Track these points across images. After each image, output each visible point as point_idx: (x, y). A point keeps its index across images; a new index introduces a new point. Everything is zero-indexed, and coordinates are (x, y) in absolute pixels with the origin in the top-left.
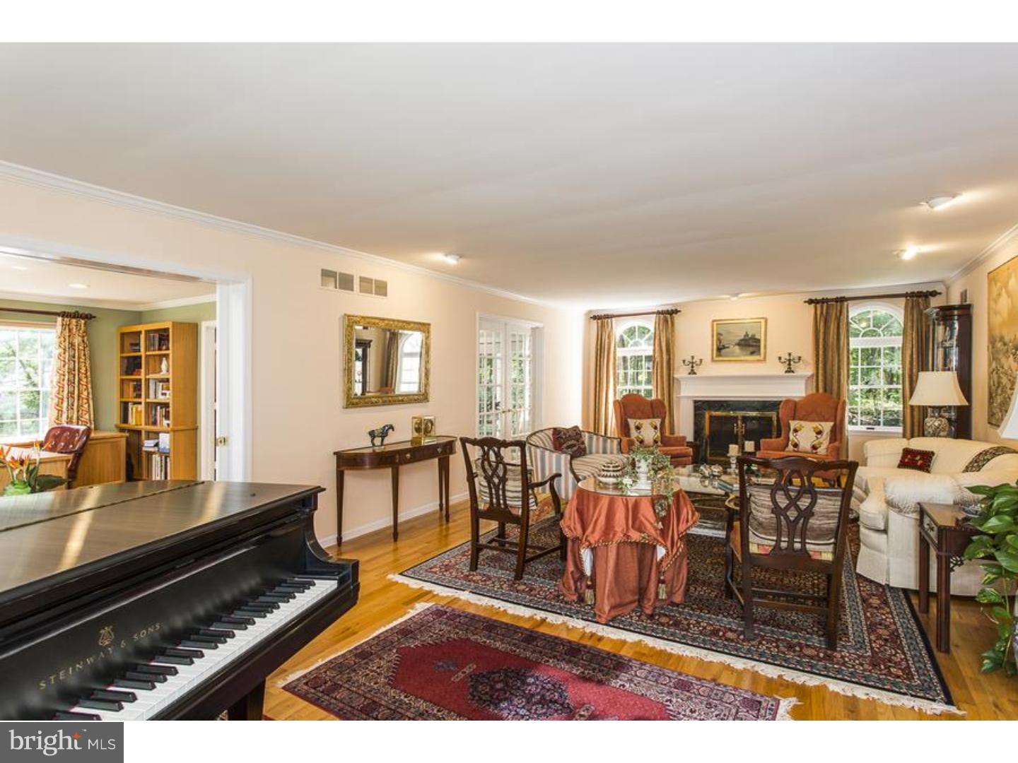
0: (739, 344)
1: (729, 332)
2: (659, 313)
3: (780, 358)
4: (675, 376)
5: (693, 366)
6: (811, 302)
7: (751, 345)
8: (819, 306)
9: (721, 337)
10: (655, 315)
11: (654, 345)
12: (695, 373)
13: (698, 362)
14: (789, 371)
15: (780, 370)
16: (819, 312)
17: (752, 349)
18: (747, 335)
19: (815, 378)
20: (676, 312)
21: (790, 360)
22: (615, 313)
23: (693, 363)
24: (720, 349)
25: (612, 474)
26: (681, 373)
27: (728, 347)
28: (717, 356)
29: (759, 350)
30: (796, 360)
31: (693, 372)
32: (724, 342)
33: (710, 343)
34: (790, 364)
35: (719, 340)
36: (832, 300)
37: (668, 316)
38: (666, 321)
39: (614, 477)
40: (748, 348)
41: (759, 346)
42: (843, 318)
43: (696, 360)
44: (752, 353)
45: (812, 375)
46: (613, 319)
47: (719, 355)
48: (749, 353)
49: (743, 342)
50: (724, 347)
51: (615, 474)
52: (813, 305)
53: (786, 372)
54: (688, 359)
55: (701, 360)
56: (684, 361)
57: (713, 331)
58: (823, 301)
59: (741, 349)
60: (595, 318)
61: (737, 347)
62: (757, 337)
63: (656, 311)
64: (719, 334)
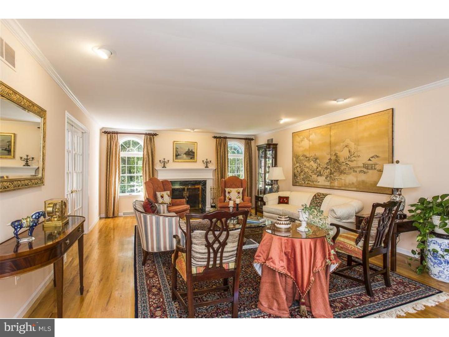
0: (185, 154)
1: (181, 148)
2: (146, 134)
3: (203, 161)
4: (156, 168)
5: (164, 164)
6: (215, 137)
7: (191, 154)
8: (218, 139)
9: (178, 150)
10: (144, 135)
11: (144, 152)
12: (165, 167)
13: (167, 162)
14: (207, 167)
15: (202, 166)
16: (218, 142)
17: (191, 156)
18: (189, 150)
19: (217, 170)
20: (156, 135)
21: (207, 162)
22: (119, 131)
23: (164, 162)
24: (177, 155)
25: (284, 222)
26: (158, 167)
27: (181, 155)
28: (175, 159)
29: (194, 157)
30: (209, 162)
31: (164, 167)
32: (179, 153)
33: (172, 153)
34: (207, 163)
35: (177, 151)
36: (222, 138)
37: (151, 137)
38: (151, 139)
39: (285, 224)
40: (190, 156)
41: (194, 155)
42: (226, 145)
43: (166, 160)
44: (191, 158)
45: (216, 169)
46: (119, 135)
47: (176, 159)
48: (190, 158)
49: (187, 153)
50: (179, 155)
51: (286, 222)
52: (215, 139)
53: (206, 167)
54: (162, 160)
55: (168, 161)
56: (160, 161)
57: (174, 146)
58: (220, 138)
59: (187, 156)
60: (106, 132)
61: (185, 155)
62: (193, 151)
63: (145, 133)
64: (176, 148)
